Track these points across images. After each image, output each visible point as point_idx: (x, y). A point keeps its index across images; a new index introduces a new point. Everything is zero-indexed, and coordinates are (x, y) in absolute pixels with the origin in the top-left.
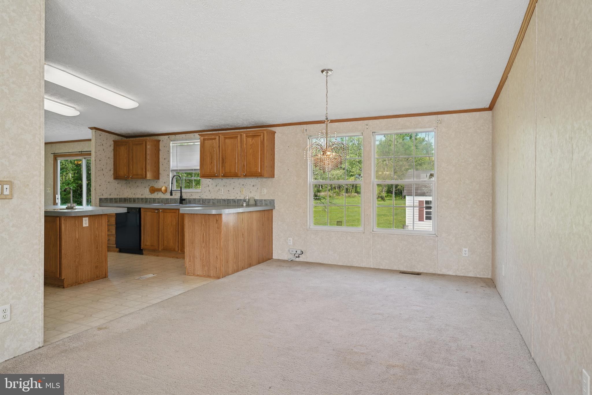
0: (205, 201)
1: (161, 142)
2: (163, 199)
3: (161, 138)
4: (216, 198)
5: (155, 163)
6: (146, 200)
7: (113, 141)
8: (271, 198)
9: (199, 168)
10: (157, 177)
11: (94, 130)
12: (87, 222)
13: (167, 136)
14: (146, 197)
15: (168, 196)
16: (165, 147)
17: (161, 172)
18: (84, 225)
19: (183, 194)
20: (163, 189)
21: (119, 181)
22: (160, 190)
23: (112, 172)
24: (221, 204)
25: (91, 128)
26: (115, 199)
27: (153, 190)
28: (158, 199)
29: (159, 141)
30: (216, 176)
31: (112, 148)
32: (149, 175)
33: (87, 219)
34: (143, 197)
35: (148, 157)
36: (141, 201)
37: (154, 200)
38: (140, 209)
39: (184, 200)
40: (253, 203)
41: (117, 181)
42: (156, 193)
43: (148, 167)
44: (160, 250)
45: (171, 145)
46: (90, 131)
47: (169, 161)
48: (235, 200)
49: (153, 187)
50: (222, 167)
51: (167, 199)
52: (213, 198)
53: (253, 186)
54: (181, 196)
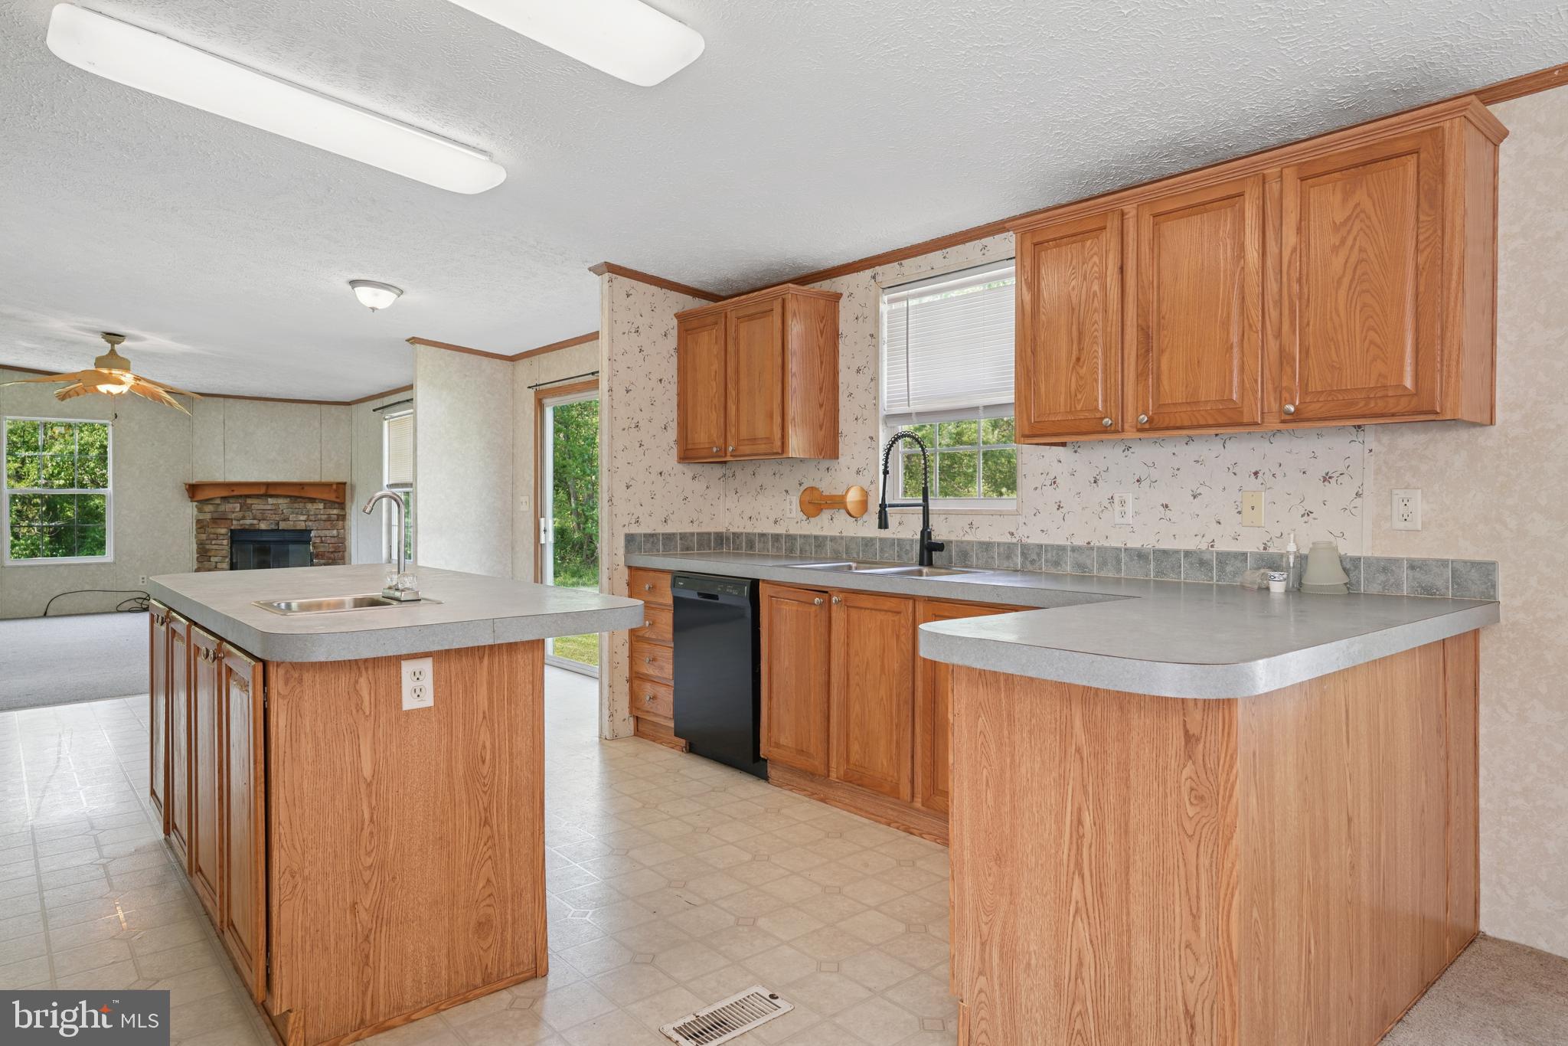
0: (1039, 555)
1: (843, 302)
2: (853, 538)
3: (842, 284)
4: (1095, 543)
5: (821, 389)
6: (787, 546)
7: (677, 316)
8: (1468, 551)
9: (1009, 397)
10: (828, 447)
11: (607, 276)
12: (428, 682)
13: (869, 273)
14: (792, 532)
15: (869, 528)
16: (860, 319)
17: (843, 426)
18: (409, 703)
19: (933, 520)
20: (853, 497)
21: (698, 468)
22: (837, 503)
23: (672, 434)
24: (1119, 570)
25: (596, 270)
26: (683, 536)
27: (816, 503)
28: (833, 539)
29: (838, 297)
30: (1105, 430)
31: (672, 342)
32: (797, 443)
33: (427, 666)
34: (779, 530)
35: (794, 365)
36: (773, 546)
37: (817, 547)
38: (755, 584)
39: (940, 547)
41: (689, 470)
42: (825, 515)
43: (794, 407)
44: (833, 775)
45: (884, 308)
46: (596, 285)
47: (875, 379)
48: (1206, 557)
49: (812, 489)
50: (1141, 376)
51: (868, 542)
52: (1079, 541)
53: (1327, 478)
54: (926, 532)
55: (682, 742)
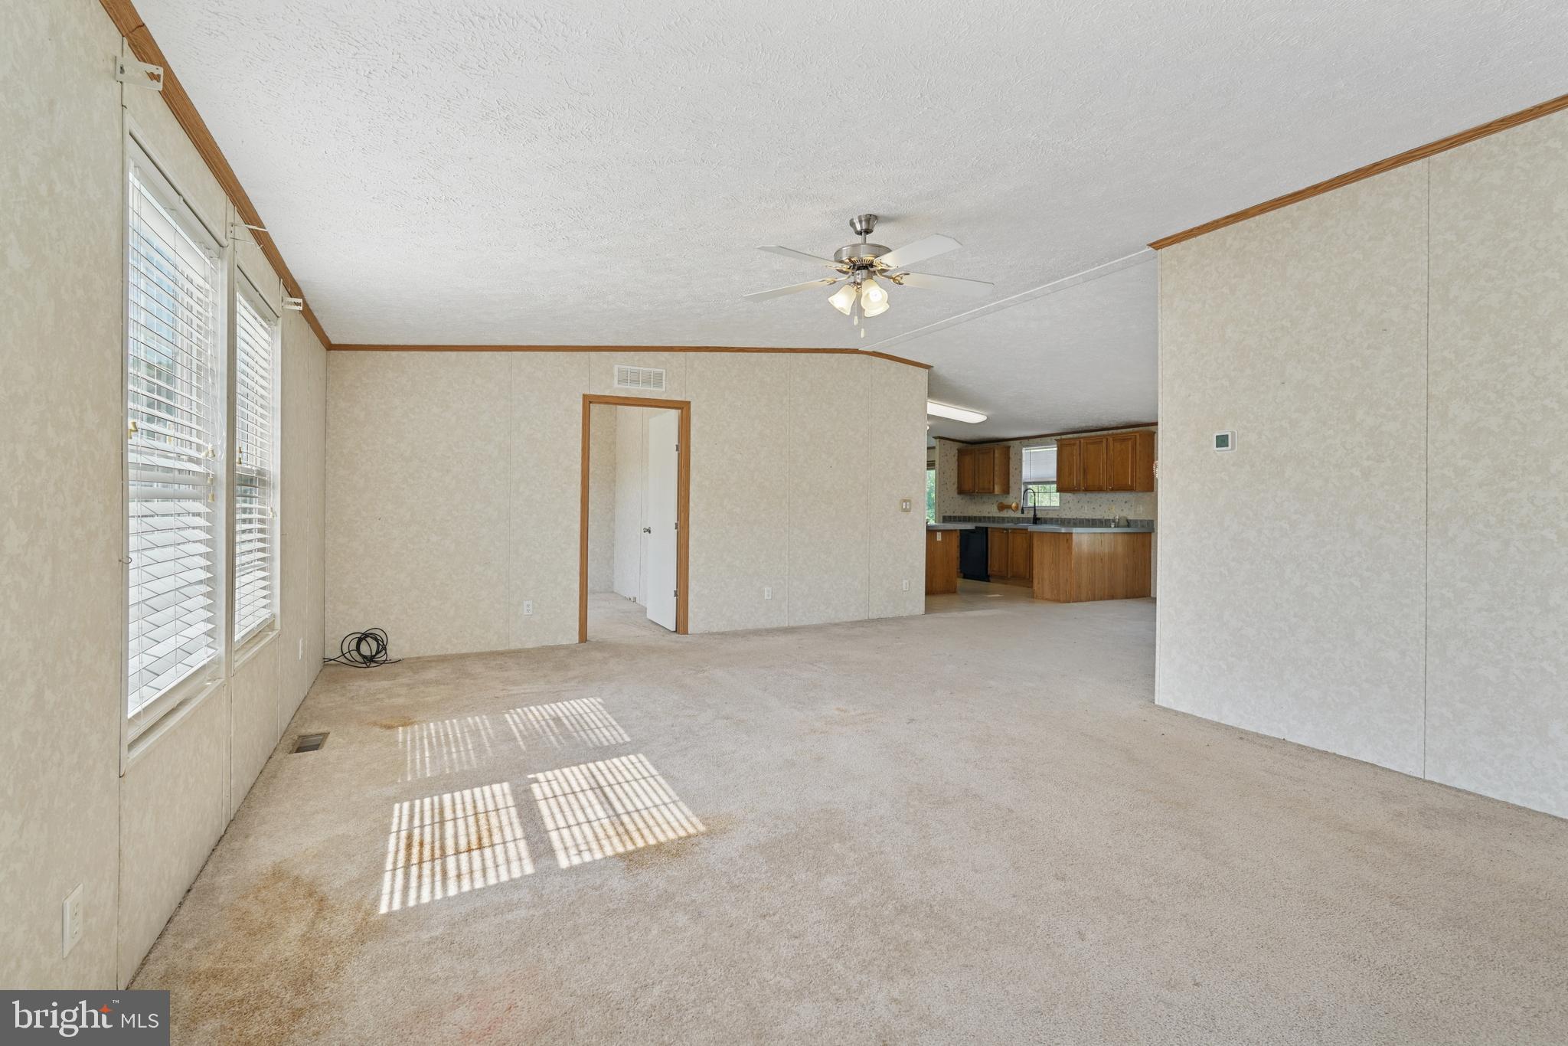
0: (1065, 521)
1: (1011, 448)
2: (1013, 517)
3: (1011, 443)
4: (1078, 517)
5: (1004, 474)
6: (993, 519)
7: (958, 450)
8: (1150, 519)
9: (1055, 480)
10: (1006, 491)
11: (938, 440)
12: (940, 536)
13: (1019, 441)
14: (994, 516)
15: (1019, 514)
16: (1017, 455)
17: (1011, 485)
18: (938, 540)
19: (1037, 512)
20: (1014, 505)
21: (962, 496)
22: (1009, 507)
23: (956, 486)
24: (1084, 524)
25: (935, 438)
26: (959, 517)
27: (1002, 507)
28: (1008, 518)
29: (1009, 447)
30: (1076, 491)
31: (956, 458)
32: (997, 489)
33: (940, 533)
34: (990, 515)
35: (996, 468)
36: (988, 520)
37: (1003, 520)
38: (987, 528)
39: (1039, 519)
40: (1126, 524)
41: (960, 497)
42: (1005, 511)
43: (997, 480)
44: (1009, 577)
45: (1024, 451)
46: (934, 440)
47: (1021, 472)
48: (1102, 520)
49: (1001, 503)
50: (1084, 478)
51: (1018, 518)
52: (1074, 517)
53: (1126, 502)
54: (1035, 515)
55: (962, 575)
